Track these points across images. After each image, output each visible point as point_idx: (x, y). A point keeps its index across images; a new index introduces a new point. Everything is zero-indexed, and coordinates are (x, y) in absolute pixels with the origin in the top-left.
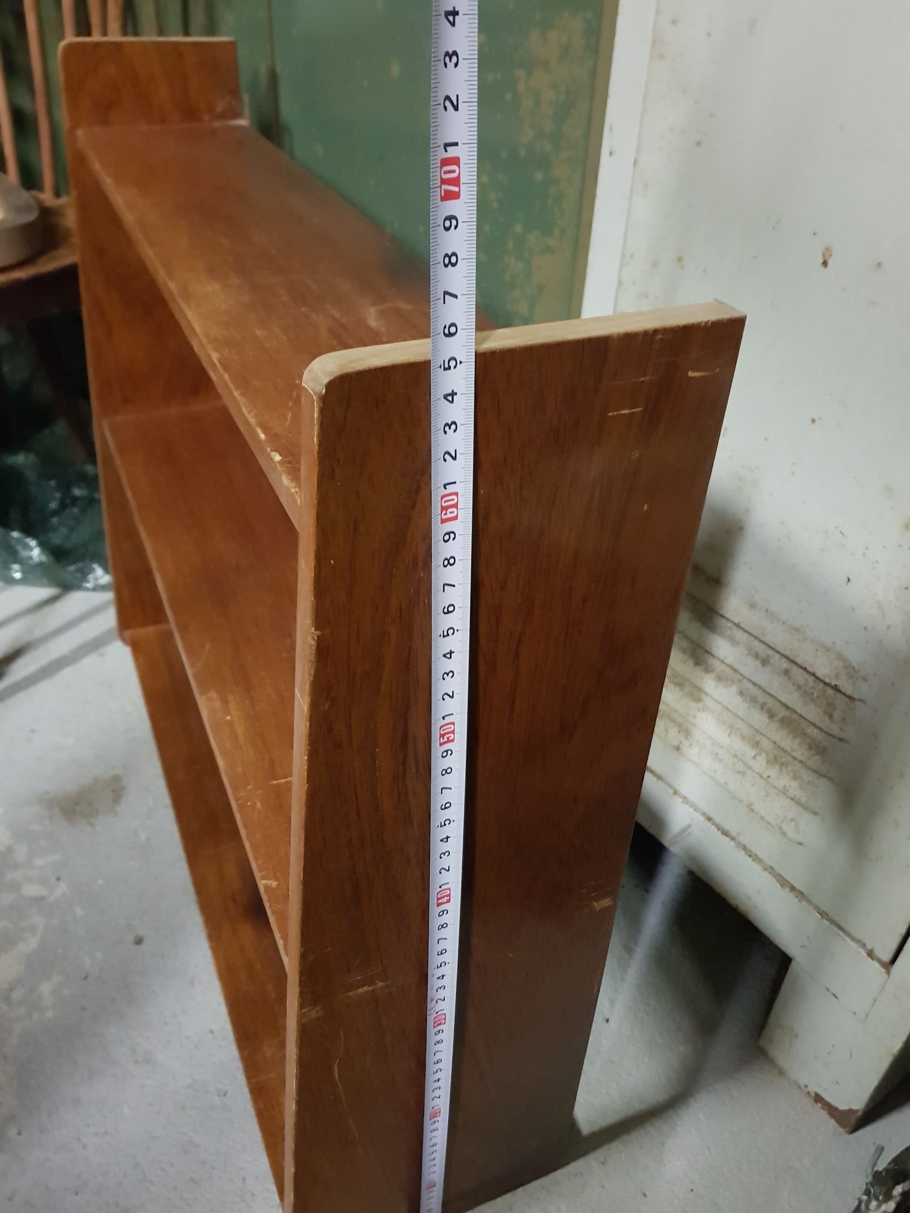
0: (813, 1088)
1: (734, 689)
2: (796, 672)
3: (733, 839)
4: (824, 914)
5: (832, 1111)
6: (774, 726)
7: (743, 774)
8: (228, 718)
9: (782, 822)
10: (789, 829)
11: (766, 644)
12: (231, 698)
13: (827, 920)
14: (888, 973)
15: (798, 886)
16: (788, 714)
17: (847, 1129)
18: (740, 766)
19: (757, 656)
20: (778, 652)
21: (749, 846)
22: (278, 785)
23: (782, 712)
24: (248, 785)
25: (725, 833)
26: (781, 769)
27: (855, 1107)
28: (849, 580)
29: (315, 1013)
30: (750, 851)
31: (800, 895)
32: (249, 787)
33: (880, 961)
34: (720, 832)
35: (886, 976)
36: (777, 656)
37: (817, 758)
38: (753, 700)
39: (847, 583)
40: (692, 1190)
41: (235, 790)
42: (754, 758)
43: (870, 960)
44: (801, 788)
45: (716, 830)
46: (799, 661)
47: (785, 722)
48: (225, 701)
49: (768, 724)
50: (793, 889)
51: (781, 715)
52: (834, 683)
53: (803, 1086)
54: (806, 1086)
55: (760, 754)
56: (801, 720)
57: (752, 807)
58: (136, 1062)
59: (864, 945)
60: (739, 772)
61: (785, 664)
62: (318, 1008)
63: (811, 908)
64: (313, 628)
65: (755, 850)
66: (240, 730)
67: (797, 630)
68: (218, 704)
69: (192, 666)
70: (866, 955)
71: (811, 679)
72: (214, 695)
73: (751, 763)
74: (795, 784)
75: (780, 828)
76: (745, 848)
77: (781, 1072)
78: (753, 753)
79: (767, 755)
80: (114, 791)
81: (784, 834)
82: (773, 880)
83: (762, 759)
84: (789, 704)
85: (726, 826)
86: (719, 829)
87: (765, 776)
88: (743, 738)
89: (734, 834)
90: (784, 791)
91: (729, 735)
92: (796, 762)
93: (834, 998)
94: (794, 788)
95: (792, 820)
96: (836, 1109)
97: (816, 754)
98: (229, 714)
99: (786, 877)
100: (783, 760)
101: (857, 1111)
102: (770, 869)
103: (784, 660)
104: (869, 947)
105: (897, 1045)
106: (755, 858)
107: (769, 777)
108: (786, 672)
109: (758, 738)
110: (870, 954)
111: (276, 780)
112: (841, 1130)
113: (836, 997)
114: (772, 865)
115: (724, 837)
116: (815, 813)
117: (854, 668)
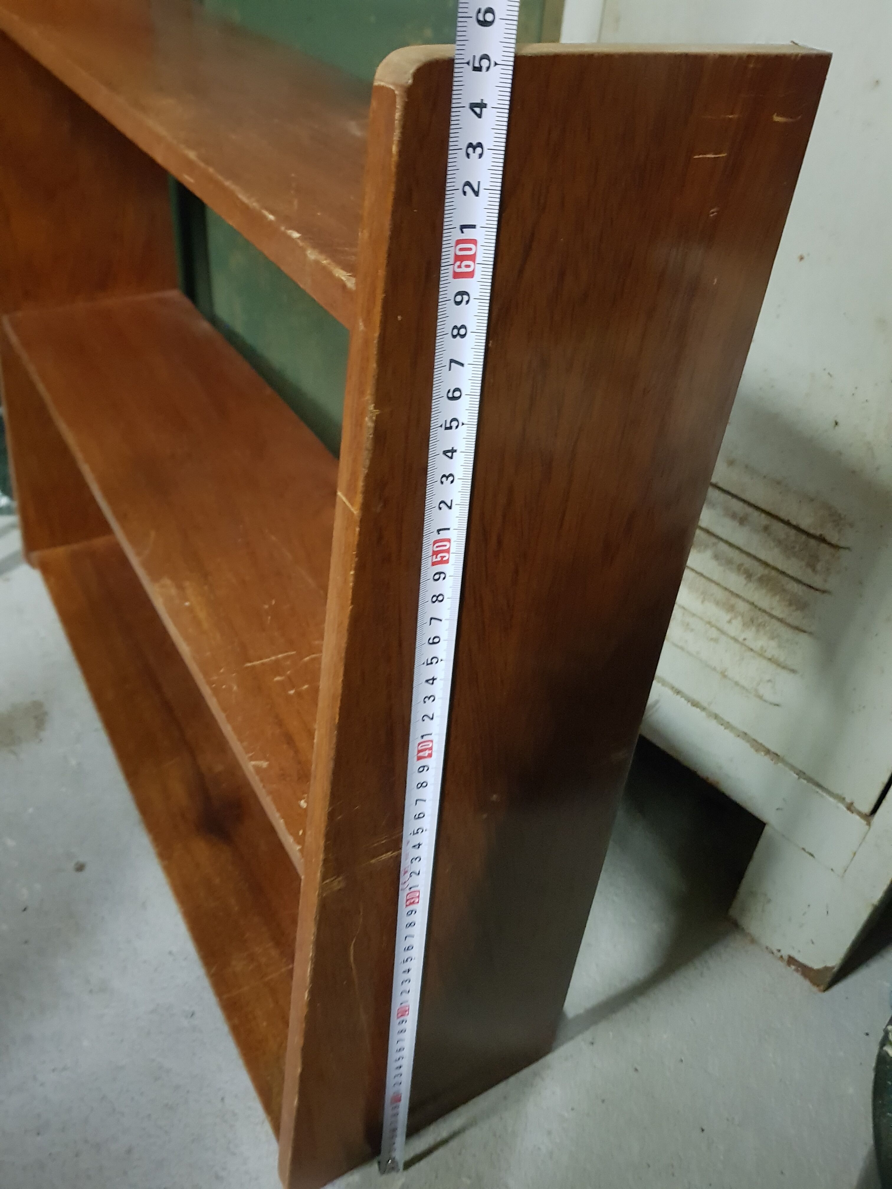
0: (785, 953)
1: (709, 553)
2: (777, 526)
3: (704, 709)
4: (801, 774)
5: (805, 971)
6: (752, 586)
7: (716, 640)
8: (187, 604)
9: (758, 684)
10: (766, 692)
11: (744, 501)
12: (187, 584)
13: (804, 779)
14: (869, 824)
15: (773, 749)
16: (766, 571)
17: (822, 988)
18: (714, 633)
19: (734, 516)
20: (757, 508)
21: (721, 715)
22: (253, 667)
23: (761, 571)
24: (220, 669)
25: (695, 704)
26: (758, 631)
27: (830, 964)
28: (836, 423)
29: (338, 884)
30: (722, 719)
31: (776, 756)
32: (222, 671)
33: (859, 814)
34: (689, 704)
35: (867, 827)
36: (756, 513)
37: (798, 613)
38: (729, 562)
39: (835, 426)
40: (682, 1061)
41: (206, 674)
42: (730, 622)
43: (849, 813)
44: (780, 646)
45: (686, 702)
46: (782, 515)
47: (763, 581)
48: (180, 587)
49: (746, 585)
50: (768, 752)
51: (759, 575)
52: (818, 533)
53: (775, 952)
54: (779, 951)
55: (736, 617)
56: (780, 577)
57: (726, 674)
58: (91, 991)
59: (842, 799)
60: (712, 639)
61: (764, 520)
62: (340, 878)
63: (787, 769)
64: (373, 405)
65: (727, 718)
66: (202, 614)
67: (779, 483)
68: (173, 591)
69: (138, 554)
70: (845, 809)
71: (793, 532)
72: (167, 581)
73: (726, 627)
74: (773, 644)
75: (756, 690)
76: (716, 717)
77: (753, 941)
78: (728, 617)
79: (743, 617)
80: (36, 718)
81: (760, 697)
82: (747, 745)
83: (737, 623)
84: (770, 561)
85: (696, 697)
86: (689, 701)
87: (741, 639)
88: (717, 603)
89: (705, 704)
90: (761, 654)
91: (703, 602)
92: (774, 621)
93: (811, 858)
94: (772, 648)
95: (769, 681)
96: (811, 969)
97: (797, 609)
98: (187, 600)
99: (760, 741)
100: (760, 620)
101: (833, 968)
102: (744, 735)
103: (763, 515)
104: (848, 800)
105: (877, 895)
106: (728, 726)
107: (745, 639)
108: (766, 528)
109: (733, 600)
110: (850, 807)
111: (250, 662)
112: (815, 989)
113: (812, 855)
114: (746, 730)
115: (694, 708)
116: (793, 671)
117: (840, 515)
